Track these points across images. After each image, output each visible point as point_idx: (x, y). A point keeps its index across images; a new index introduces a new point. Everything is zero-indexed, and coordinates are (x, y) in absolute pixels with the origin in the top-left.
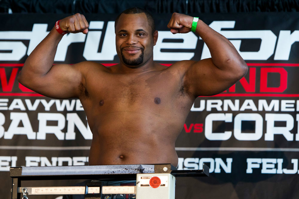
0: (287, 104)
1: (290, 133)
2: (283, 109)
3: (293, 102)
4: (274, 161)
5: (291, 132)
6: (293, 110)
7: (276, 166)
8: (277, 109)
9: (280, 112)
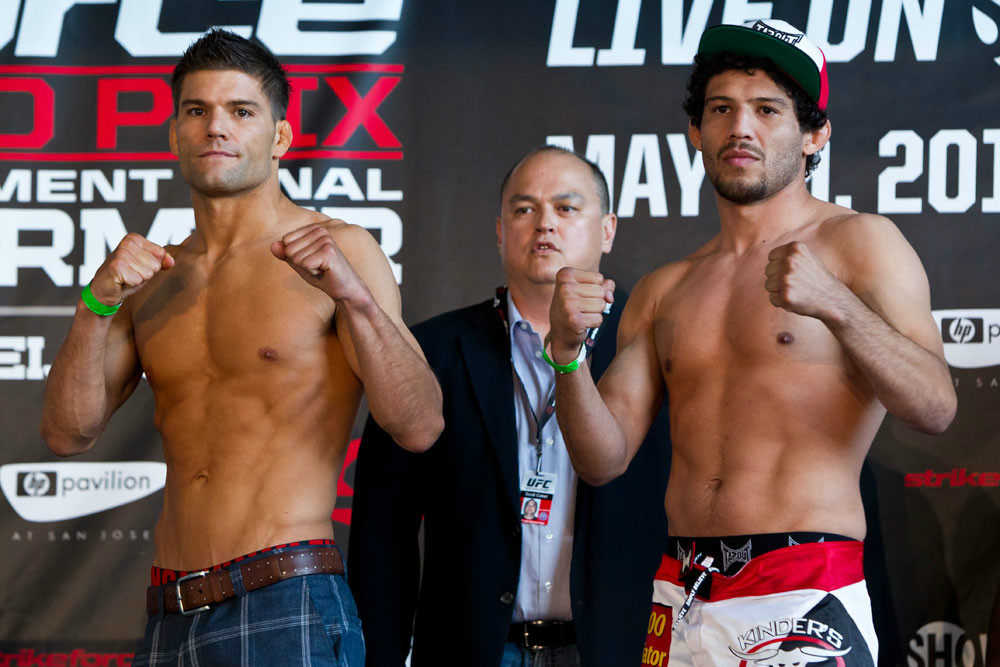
0: (54, 180)
1: (62, 264)
2: (43, 196)
3: (72, 174)
4: (18, 343)
5: (67, 260)
6: (71, 198)
7: (25, 358)
8: (24, 196)
9: (34, 204)
